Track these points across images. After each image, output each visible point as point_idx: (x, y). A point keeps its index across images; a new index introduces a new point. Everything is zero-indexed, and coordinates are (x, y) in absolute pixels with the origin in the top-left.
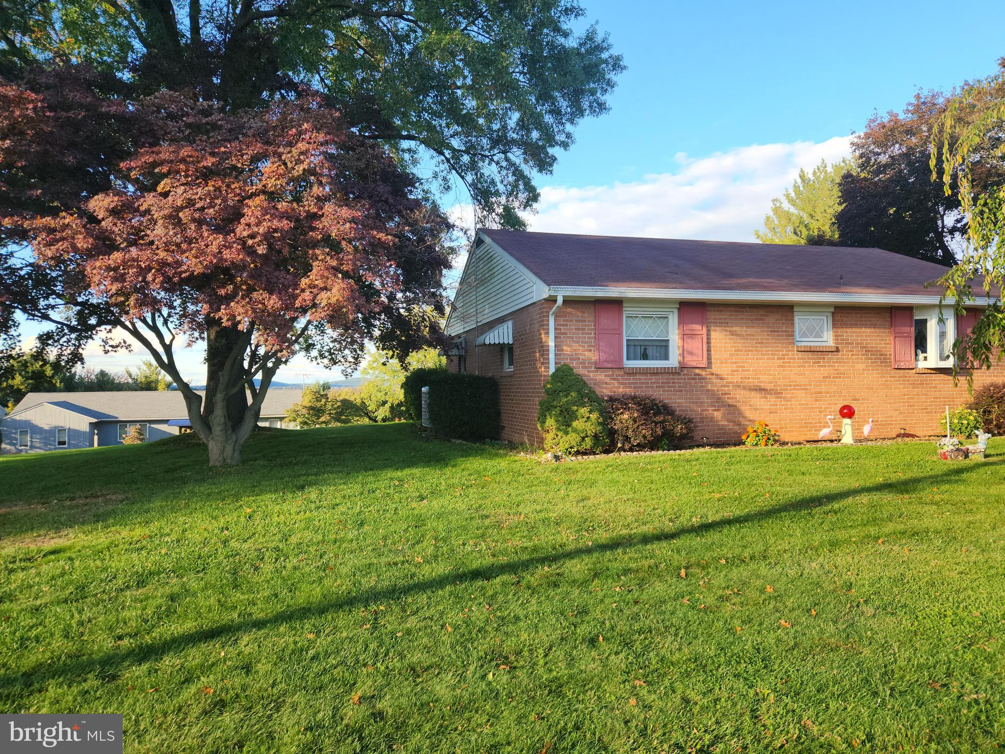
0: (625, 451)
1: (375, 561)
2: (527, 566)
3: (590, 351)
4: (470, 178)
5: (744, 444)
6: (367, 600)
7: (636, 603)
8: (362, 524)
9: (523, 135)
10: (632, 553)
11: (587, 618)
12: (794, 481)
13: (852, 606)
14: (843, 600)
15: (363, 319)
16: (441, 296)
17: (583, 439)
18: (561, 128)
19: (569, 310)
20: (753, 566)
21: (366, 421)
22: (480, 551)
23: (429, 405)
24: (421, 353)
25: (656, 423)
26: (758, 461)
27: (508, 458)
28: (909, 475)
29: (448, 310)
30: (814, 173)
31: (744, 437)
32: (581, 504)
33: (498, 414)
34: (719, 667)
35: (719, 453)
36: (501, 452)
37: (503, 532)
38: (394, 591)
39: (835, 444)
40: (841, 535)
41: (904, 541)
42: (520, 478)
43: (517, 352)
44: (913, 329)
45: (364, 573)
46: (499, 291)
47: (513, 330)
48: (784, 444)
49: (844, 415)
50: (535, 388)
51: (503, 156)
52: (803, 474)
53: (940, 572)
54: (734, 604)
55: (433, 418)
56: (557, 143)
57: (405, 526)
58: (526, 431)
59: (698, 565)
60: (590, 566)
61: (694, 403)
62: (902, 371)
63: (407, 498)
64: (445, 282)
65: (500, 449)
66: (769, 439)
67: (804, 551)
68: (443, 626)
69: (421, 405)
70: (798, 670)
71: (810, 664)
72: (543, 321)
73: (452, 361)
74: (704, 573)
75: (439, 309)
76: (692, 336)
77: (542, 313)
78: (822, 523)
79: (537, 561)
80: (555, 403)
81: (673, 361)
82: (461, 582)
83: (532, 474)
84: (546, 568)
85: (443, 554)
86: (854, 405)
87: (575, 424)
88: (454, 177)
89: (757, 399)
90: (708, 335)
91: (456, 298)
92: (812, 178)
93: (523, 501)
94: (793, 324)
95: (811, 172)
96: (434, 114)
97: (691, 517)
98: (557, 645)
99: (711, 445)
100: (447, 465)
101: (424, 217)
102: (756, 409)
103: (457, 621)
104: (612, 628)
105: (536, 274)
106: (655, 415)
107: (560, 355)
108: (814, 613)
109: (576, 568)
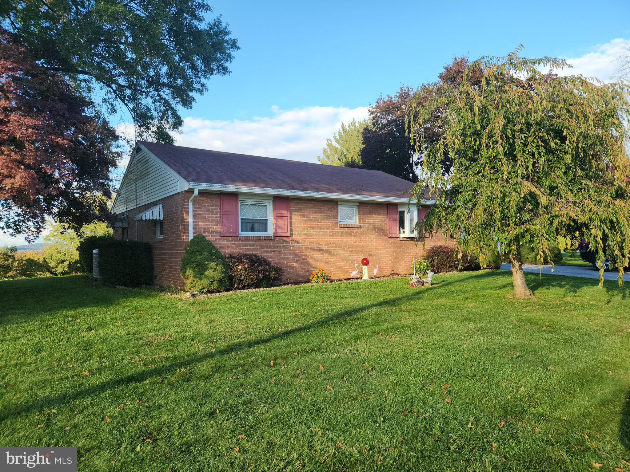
0: (239, 289)
1: (50, 377)
2: (169, 370)
3: (217, 225)
4: (131, 105)
5: (311, 282)
6: (42, 407)
7: (242, 385)
8: (39, 351)
9: (170, 81)
10: (241, 354)
11: (210, 399)
12: (337, 302)
13: (365, 373)
14: (361, 370)
15: (43, 199)
16: (108, 185)
17: (212, 282)
18: (198, 80)
19: (202, 198)
20: (313, 354)
21: (48, 275)
22: (135, 363)
23: (99, 262)
24: (92, 225)
25: (259, 271)
26: (318, 292)
27: (158, 297)
28: (396, 296)
29: (114, 195)
30: (349, 126)
31: (311, 278)
32: (209, 325)
33: (153, 268)
34: (291, 419)
35: (296, 288)
36: (154, 293)
37: (153, 348)
38: (64, 397)
39: (359, 280)
40: (361, 332)
41: (392, 333)
42: (167, 311)
43: (166, 226)
44: (398, 216)
45: (40, 387)
46: (153, 184)
47: (164, 211)
48: (332, 281)
49: (364, 264)
50: (179, 250)
51: (156, 93)
52: (342, 298)
53: (409, 348)
54: (301, 379)
55: (102, 271)
56: (194, 90)
57: (76, 350)
58: (173, 279)
59: (281, 357)
60: (213, 365)
61: (282, 258)
62: (393, 239)
63: (78, 330)
64: (111, 176)
65: (153, 291)
66: (324, 278)
67: (341, 343)
68: (103, 419)
69: (92, 262)
70: (335, 414)
71: (342, 409)
72: (184, 205)
73: (117, 231)
74: (285, 362)
75: (107, 194)
76: (281, 217)
77: (184, 199)
78: (351, 326)
79: (176, 366)
80: (193, 259)
81: (270, 232)
82: (119, 386)
83: (176, 307)
84: (182, 370)
85: (105, 367)
86: (369, 258)
87: (206, 273)
88: (119, 104)
89: (318, 255)
90: (291, 217)
91: (121, 187)
92: (348, 129)
93: (168, 326)
94: (337, 212)
95: (347, 125)
96: (104, 58)
97: (279, 328)
98: (187, 420)
99: (292, 283)
100: (111, 304)
101: (94, 129)
102: (318, 261)
103: (114, 413)
104: (226, 404)
105: (179, 174)
106: (258, 266)
107: (196, 228)
108: (345, 379)
109: (203, 367)
